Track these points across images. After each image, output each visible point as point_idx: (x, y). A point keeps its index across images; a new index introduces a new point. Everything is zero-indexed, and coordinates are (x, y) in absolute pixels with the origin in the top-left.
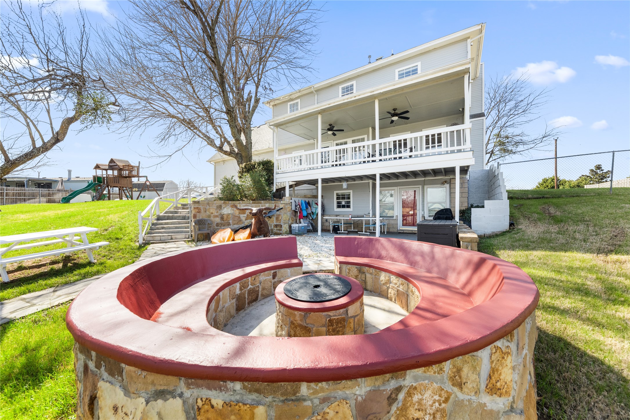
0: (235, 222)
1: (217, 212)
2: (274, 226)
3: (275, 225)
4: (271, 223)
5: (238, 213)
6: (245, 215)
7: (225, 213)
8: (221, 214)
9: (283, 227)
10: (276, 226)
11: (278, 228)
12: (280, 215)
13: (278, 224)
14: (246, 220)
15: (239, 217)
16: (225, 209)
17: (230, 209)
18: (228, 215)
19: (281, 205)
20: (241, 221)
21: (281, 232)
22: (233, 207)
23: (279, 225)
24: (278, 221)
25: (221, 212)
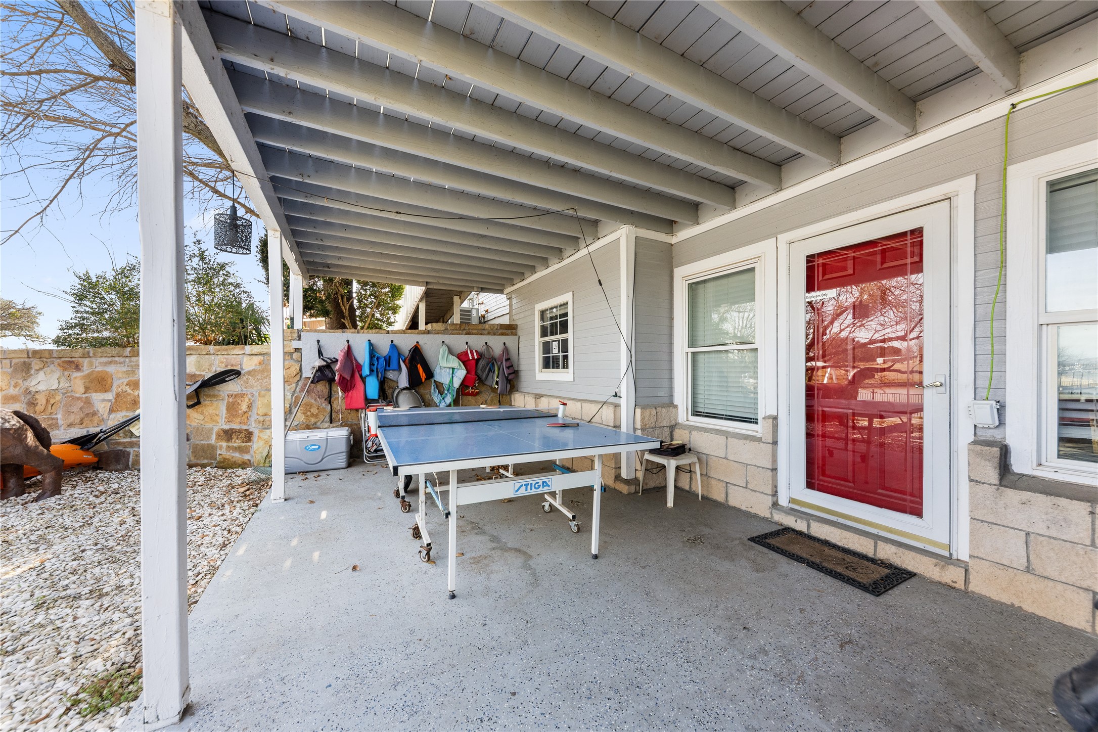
0: (72, 418)
1: (15, 386)
2: (219, 437)
3: (226, 432)
4: (209, 425)
5: (82, 390)
6: (110, 396)
7: (41, 387)
8: (27, 392)
9: (255, 438)
10: (228, 435)
11: (237, 443)
12: (242, 396)
13: (236, 426)
14: (111, 411)
15: (88, 402)
16: (41, 375)
17: (57, 374)
18: (51, 394)
19: (246, 359)
20: (94, 414)
21: (247, 457)
22: (65, 369)
23: (240, 431)
24: (236, 416)
25: (26, 384)
